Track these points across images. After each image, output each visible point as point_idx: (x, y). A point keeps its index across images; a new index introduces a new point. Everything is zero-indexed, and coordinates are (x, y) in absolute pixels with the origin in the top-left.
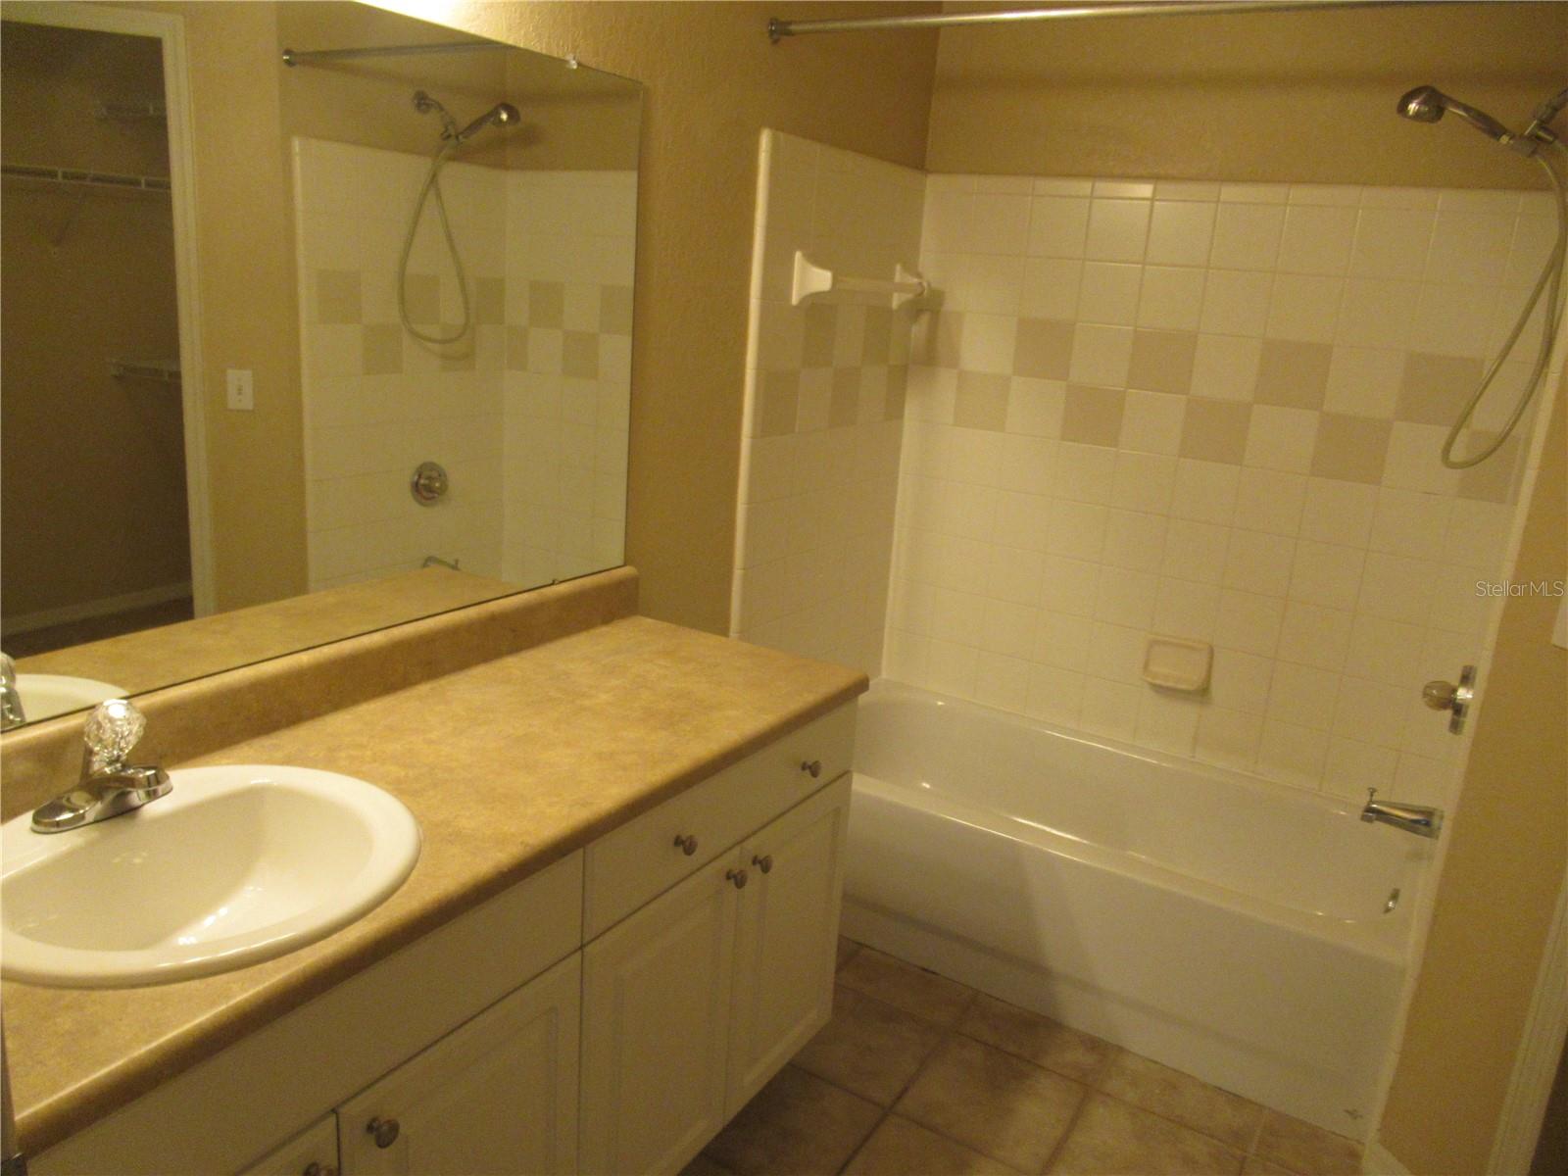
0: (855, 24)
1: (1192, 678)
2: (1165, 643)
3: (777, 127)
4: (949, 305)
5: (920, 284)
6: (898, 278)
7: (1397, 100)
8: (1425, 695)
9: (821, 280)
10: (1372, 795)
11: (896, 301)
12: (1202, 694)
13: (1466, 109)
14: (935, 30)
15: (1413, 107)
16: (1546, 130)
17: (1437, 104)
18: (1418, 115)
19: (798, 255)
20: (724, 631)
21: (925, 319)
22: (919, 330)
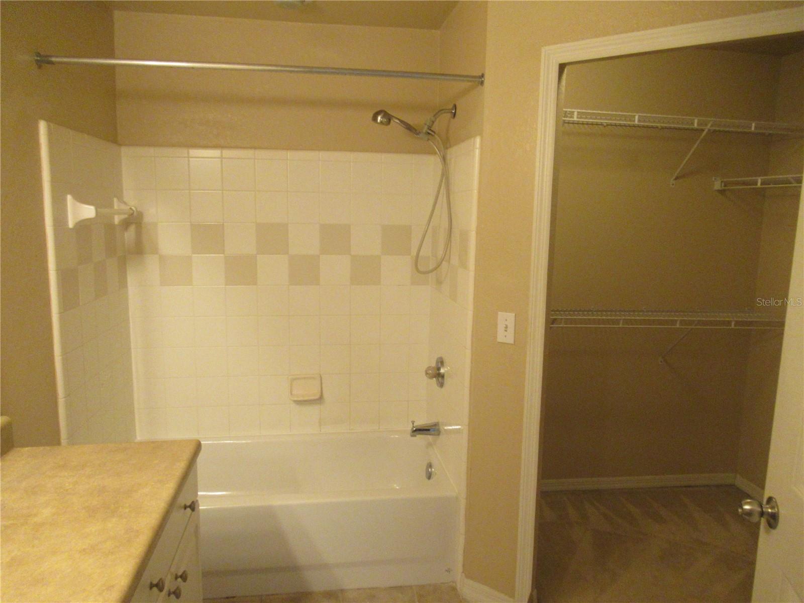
0: (76, 60)
1: (314, 393)
2: (298, 379)
3: (48, 120)
4: (147, 219)
5: (131, 208)
6: (116, 207)
7: (371, 115)
8: (427, 374)
9: (88, 212)
10: (413, 424)
11: (117, 220)
12: (320, 399)
13: (399, 119)
14: (114, 67)
15: (379, 118)
16: (430, 130)
17: (389, 118)
18: (381, 122)
19: (69, 197)
20: (59, 443)
21: (132, 228)
22: (130, 235)
